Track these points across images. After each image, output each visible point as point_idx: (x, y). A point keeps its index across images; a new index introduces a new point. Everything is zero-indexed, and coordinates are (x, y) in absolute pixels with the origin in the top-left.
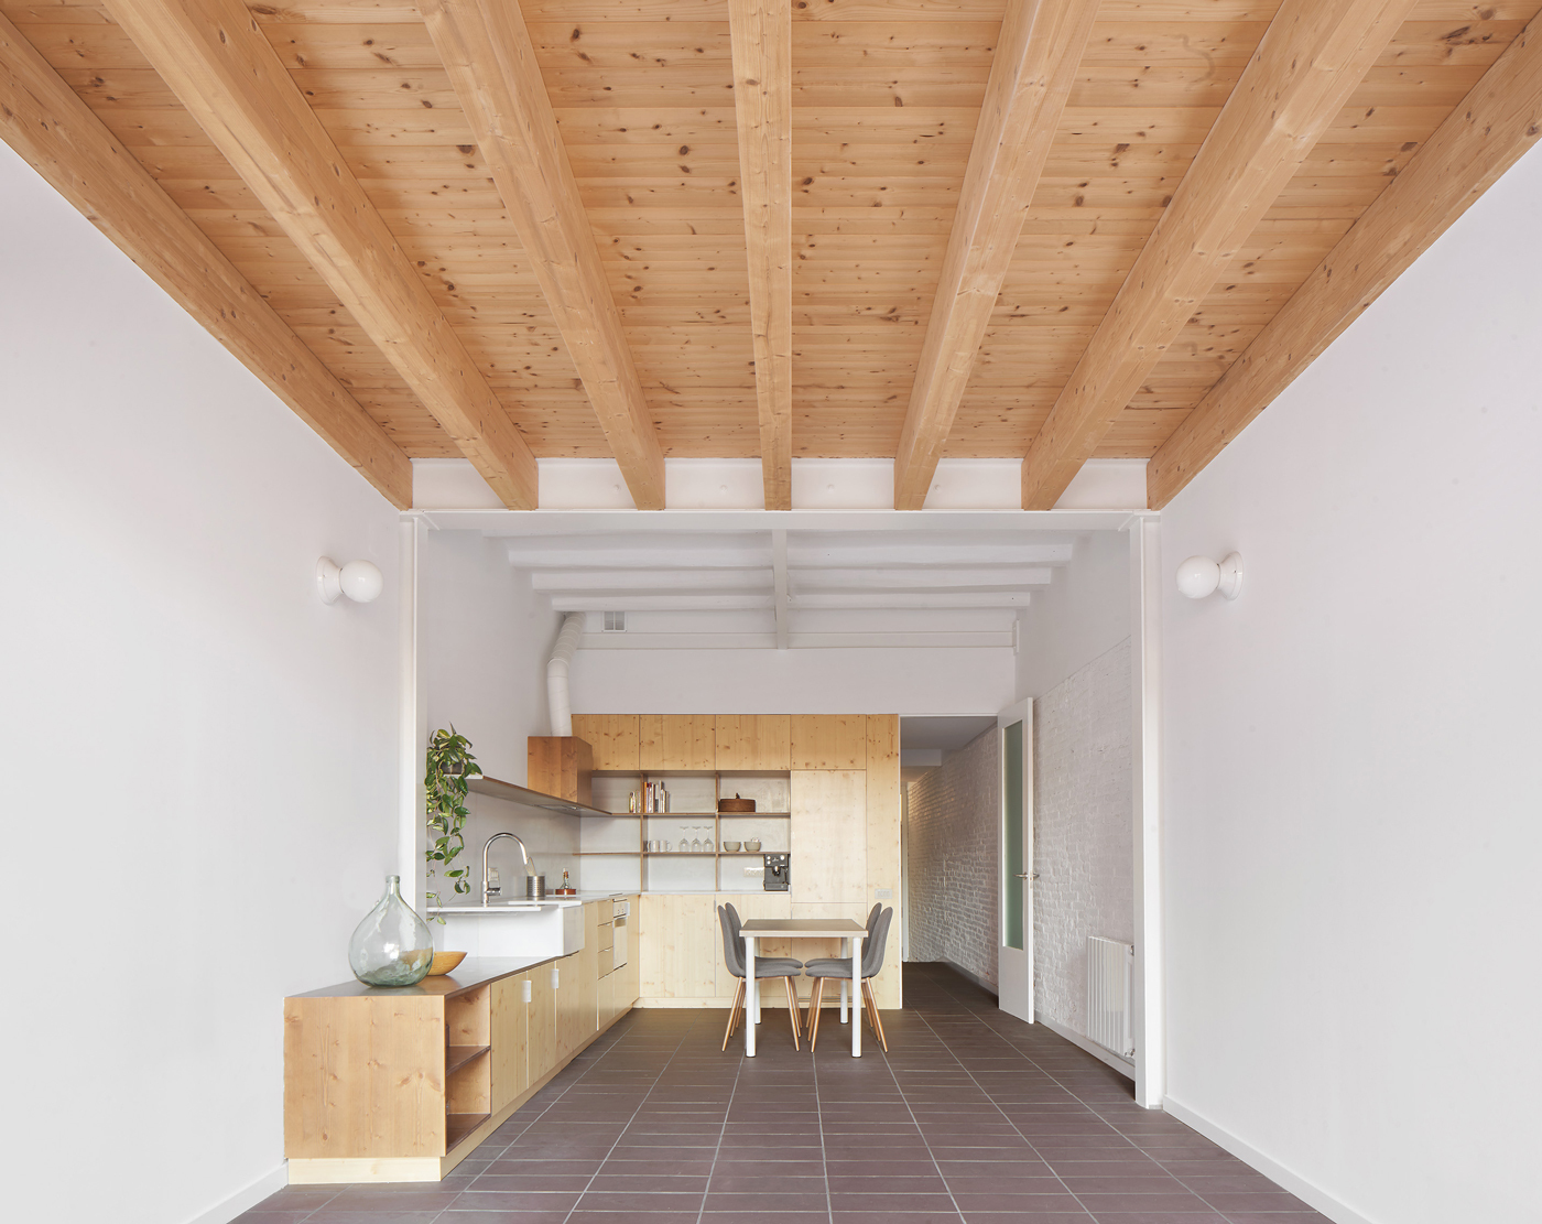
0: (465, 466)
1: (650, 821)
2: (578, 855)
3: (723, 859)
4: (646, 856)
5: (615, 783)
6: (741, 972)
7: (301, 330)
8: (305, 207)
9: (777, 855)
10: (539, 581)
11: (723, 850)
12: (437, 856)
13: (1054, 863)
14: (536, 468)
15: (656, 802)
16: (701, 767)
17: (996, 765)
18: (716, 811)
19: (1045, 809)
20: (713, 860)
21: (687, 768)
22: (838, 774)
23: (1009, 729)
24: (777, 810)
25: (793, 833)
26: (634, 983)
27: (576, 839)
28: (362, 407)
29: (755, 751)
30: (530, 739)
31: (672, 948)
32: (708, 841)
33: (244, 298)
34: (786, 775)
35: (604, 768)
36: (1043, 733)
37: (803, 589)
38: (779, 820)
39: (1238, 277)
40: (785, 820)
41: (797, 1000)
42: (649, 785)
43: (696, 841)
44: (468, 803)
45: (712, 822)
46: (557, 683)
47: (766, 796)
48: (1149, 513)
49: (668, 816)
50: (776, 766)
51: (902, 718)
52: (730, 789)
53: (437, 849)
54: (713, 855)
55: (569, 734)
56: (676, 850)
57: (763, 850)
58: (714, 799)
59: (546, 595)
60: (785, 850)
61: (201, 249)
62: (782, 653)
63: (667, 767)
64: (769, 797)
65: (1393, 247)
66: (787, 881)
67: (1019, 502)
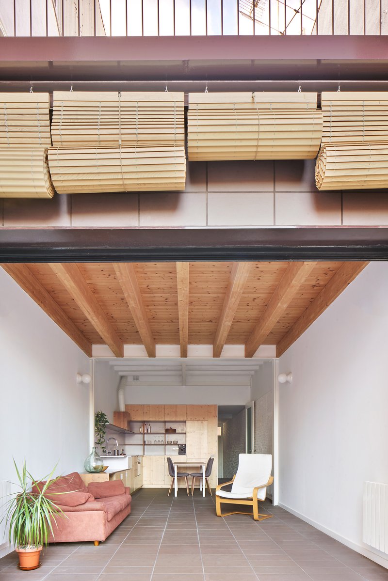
0: (106, 346)
1: (145, 435)
2: (125, 445)
3: (167, 446)
4: (145, 445)
5: (135, 424)
6: (173, 475)
7: (76, 323)
8: (92, 314)
9: (182, 445)
10: (116, 368)
11: (167, 443)
12: (98, 443)
13: (259, 447)
14: (123, 347)
15: (147, 429)
16: (161, 420)
17: (245, 418)
18: (165, 432)
19: (257, 432)
20: (164, 446)
21: (157, 420)
22: (200, 422)
23: (248, 409)
24: (182, 432)
25: (187, 439)
26: (142, 481)
27: (124, 440)
28: (84, 336)
29: (176, 415)
30: (114, 412)
31: (152, 471)
32: (162, 441)
33: (67, 320)
34: (185, 422)
35: (133, 420)
36: (257, 411)
37: (190, 370)
38: (183, 435)
39: (286, 316)
40: (185, 435)
41: (189, 485)
42: (145, 425)
43: (159, 441)
44: (105, 430)
45: (163, 435)
46: (121, 397)
47: (179, 428)
48: (276, 358)
49: (151, 433)
50: (182, 419)
51: (218, 406)
52: (169, 426)
53: (98, 442)
54: (164, 445)
55: (124, 411)
56: (153, 443)
57: (178, 443)
58: (164, 429)
59: (117, 372)
60: (184, 443)
61: (62, 313)
62: (184, 387)
63: (151, 420)
64: (180, 428)
65: (312, 317)
66: (185, 452)
67: (244, 355)
